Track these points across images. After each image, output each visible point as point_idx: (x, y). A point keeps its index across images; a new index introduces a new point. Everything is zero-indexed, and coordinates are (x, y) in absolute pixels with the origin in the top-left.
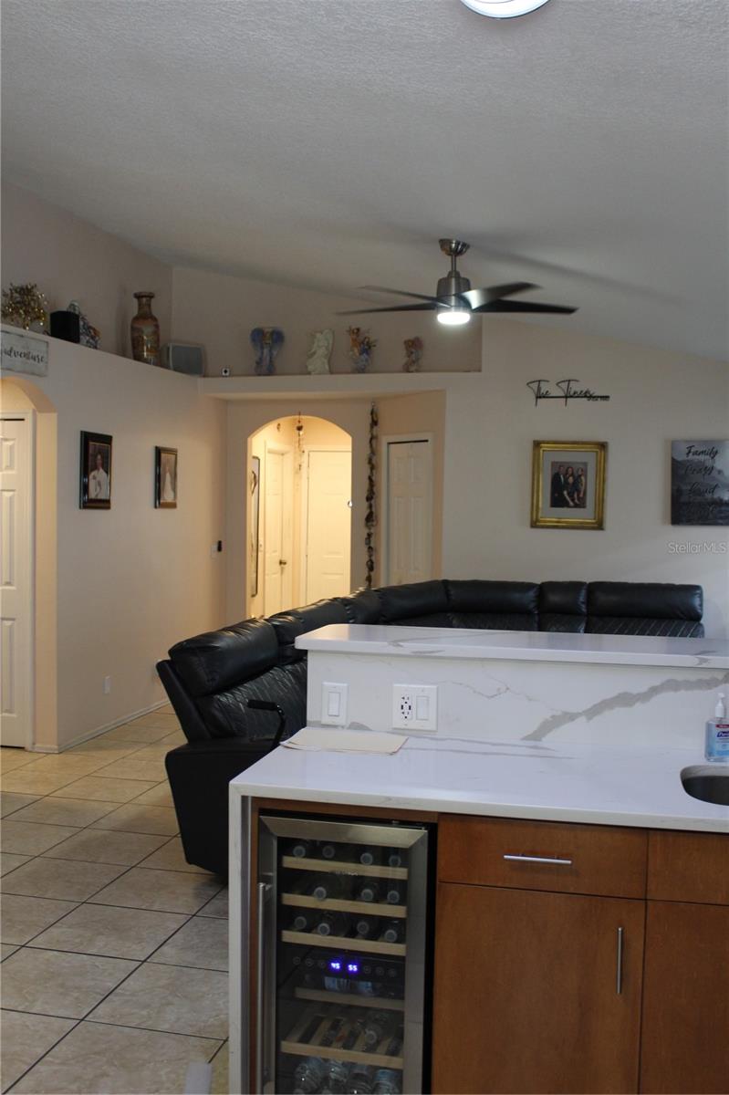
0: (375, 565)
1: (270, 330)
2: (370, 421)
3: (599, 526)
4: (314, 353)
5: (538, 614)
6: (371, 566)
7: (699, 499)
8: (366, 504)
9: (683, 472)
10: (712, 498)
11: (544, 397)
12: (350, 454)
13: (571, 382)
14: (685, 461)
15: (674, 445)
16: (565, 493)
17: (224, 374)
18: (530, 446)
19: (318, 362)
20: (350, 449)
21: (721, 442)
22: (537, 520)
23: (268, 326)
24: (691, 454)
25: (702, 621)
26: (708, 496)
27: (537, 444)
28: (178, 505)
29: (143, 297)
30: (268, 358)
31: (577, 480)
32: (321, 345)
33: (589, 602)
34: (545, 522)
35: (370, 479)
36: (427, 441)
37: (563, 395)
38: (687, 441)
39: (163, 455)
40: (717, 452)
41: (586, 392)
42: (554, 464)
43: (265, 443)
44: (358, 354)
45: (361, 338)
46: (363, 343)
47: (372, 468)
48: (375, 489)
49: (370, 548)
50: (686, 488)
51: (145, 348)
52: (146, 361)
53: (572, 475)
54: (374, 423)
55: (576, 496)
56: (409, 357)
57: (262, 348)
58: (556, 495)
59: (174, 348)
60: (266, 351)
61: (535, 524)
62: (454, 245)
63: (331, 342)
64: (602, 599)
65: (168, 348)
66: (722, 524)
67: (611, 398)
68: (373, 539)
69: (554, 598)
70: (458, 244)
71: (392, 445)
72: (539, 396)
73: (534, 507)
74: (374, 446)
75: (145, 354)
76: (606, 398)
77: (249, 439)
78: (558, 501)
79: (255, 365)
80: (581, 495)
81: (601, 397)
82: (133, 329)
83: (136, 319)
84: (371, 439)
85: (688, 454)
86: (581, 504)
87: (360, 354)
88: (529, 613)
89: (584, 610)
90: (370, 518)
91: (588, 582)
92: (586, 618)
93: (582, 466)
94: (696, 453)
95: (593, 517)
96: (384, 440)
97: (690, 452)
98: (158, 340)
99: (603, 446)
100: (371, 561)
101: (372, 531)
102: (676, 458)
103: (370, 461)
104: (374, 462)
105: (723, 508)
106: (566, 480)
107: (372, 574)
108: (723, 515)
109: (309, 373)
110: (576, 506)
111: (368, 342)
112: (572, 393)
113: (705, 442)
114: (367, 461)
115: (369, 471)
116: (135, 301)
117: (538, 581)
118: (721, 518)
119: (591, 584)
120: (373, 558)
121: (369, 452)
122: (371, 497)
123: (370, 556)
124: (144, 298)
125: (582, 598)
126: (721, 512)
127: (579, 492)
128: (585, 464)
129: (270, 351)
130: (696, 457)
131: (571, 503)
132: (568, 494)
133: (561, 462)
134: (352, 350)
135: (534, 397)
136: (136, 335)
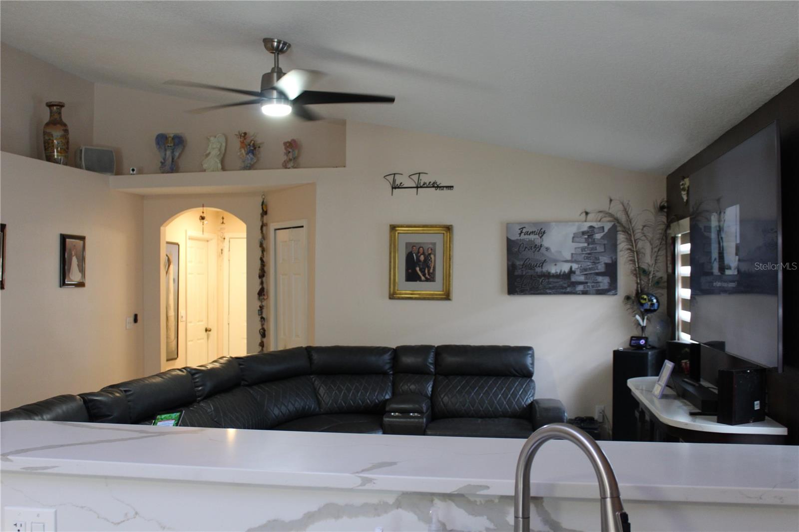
0: (266, 333)
1: (172, 135)
2: (261, 211)
3: (447, 297)
4: (210, 153)
5: (393, 374)
6: (263, 334)
7: (530, 272)
8: (258, 281)
9: (517, 249)
10: (542, 271)
11: (399, 188)
12: (245, 240)
13: (421, 174)
14: (517, 240)
15: (508, 226)
16: (418, 269)
17: (131, 172)
18: (388, 229)
19: (213, 161)
20: (245, 236)
21: (547, 223)
22: (394, 293)
23: (171, 131)
24: (523, 234)
25: (533, 378)
26: (538, 270)
27: (393, 228)
28: (86, 285)
29: (53, 105)
30: (170, 159)
31: (427, 258)
32: (214, 148)
33: (436, 363)
34: (401, 294)
35: (262, 259)
36: (302, 227)
37: (415, 186)
38: (520, 223)
39: (68, 240)
40: (544, 233)
41: (434, 183)
42: (407, 244)
43: (186, 231)
44: (244, 154)
45: (248, 141)
46: (249, 145)
47: (263, 251)
48: (266, 269)
49: (262, 319)
50: (519, 263)
51: (55, 150)
52: (56, 161)
53: (423, 254)
54: (264, 213)
55: (426, 271)
56: (287, 156)
57: (166, 150)
58: (410, 271)
59: (86, 150)
60: (168, 153)
61: (392, 296)
62: (275, 44)
63: (224, 144)
64: (450, 360)
65: (81, 150)
66: (550, 294)
67: (454, 187)
68: (264, 311)
69: (408, 360)
70: (279, 42)
71: (278, 231)
72: (395, 187)
73: (392, 282)
74: (264, 232)
75: (56, 154)
76: (450, 187)
77: (162, 228)
78: (411, 276)
79: (160, 164)
80: (431, 271)
81: (447, 187)
82: (45, 133)
83: (47, 124)
84: (262, 227)
85: (520, 234)
86: (431, 278)
87: (247, 154)
88: (385, 374)
89: (432, 370)
90: (262, 293)
91: (436, 346)
92: (434, 377)
93: (431, 246)
94: (527, 233)
95: (441, 289)
96: (272, 226)
97: (522, 232)
98: (68, 142)
99: (449, 228)
100: (264, 329)
101: (263, 304)
102: (509, 237)
103: (261, 245)
104: (264, 246)
105: (551, 280)
106: (418, 258)
107: (265, 340)
108: (550, 286)
109: (205, 171)
110: (427, 280)
111: (254, 144)
112: (422, 185)
113: (535, 224)
114: (259, 245)
115: (261, 252)
116: (48, 109)
117: (394, 345)
118: (550, 288)
119: (439, 347)
120: (265, 327)
121: (260, 237)
122: (262, 274)
123: (262, 325)
124: (55, 107)
125: (431, 359)
126: (549, 283)
127: (429, 268)
128: (434, 244)
129: (173, 152)
130: (527, 237)
131: (423, 278)
132: (420, 270)
133: (414, 243)
134: (241, 151)
135: (391, 189)
136: (47, 138)
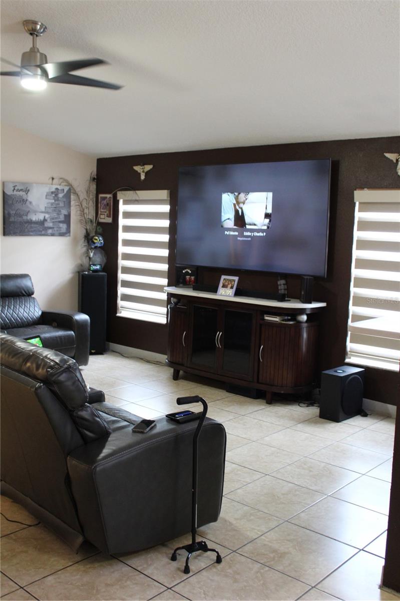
7: (20, 219)
9: (11, 202)
10: (27, 219)
14: (11, 195)
15: (4, 183)
21: (30, 184)
24: (15, 191)
26: (25, 218)
38: (13, 182)
40: (29, 191)
50: (12, 212)
66: (32, 235)
85: (13, 191)
94: (18, 190)
97: (14, 189)
102: (6, 193)
105: (32, 225)
108: (32, 229)
113: (23, 184)
118: (32, 232)
126: (31, 227)
130: (17, 193)
